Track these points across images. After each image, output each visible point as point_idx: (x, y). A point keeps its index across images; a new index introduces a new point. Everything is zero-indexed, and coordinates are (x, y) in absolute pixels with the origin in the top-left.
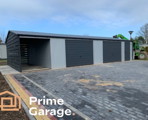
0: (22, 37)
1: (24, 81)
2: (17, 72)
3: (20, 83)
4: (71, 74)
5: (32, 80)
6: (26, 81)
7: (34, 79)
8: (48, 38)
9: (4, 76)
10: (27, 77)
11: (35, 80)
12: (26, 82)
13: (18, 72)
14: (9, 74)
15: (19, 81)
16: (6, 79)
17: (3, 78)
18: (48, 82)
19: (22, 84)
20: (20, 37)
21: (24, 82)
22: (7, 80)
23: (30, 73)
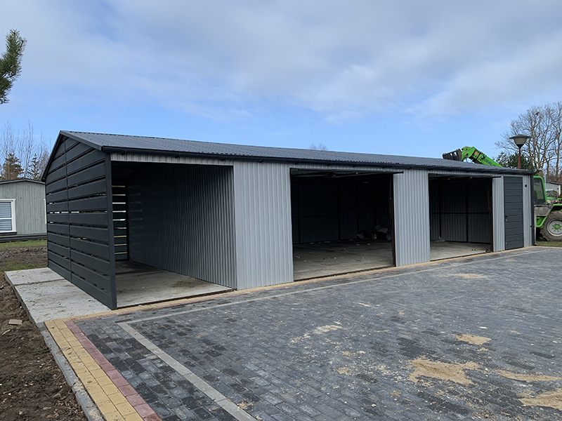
0: (122, 159)
1: (142, 370)
2: (94, 309)
3: (129, 381)
4: (344, 323)
5: (176, 356)
6: (153, 370)
7: (185, 352)
8: (227, 164)
9: (44, 333)
10: (150, 337)
11: (194, 358)
12: (157, 376)
13: (101, 310)
14: (62, 316)
15: (119, 365)
16: (54, 351)
17: (41, 341)
18: (262, 373)
19: (137, 389)
20: (114, 158)
21: (145, 376)
22: (60, 360)
23: (155, 312)
